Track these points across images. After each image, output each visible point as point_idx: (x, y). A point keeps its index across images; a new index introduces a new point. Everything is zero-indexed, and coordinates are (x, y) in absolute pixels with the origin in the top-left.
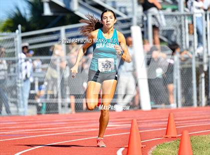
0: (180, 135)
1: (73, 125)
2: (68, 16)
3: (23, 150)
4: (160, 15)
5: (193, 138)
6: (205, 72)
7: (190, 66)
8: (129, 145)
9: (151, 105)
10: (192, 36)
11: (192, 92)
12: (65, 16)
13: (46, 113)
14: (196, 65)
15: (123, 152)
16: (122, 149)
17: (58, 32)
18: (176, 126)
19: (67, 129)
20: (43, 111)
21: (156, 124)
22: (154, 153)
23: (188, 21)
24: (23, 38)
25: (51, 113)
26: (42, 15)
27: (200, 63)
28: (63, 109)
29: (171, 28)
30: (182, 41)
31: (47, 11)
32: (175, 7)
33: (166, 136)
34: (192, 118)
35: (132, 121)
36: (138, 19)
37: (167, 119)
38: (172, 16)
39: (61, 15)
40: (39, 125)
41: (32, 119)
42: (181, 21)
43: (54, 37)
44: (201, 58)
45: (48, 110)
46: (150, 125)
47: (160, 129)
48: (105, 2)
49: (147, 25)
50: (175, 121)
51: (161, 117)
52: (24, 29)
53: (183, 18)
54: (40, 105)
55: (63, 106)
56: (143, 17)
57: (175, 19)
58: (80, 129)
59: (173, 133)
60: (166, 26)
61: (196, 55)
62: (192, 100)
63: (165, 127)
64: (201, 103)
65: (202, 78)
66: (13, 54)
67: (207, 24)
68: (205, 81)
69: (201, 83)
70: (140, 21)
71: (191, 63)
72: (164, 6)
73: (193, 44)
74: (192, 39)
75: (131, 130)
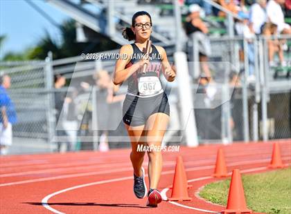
0: (231, 174)
2: (105, 42)
5: (245, 177)
6: (258, 104)
7: (240, 97)
8: (173, 185)
9: (199, 138)
10: (242, 65)
12: (100, 43)
14: (248, 97)
15: (167, 193)
16: (166, 190)
22: (202, 193)
23: (237, 47)
24: (55, 67)
26: (75, 41)
27: (252, 93)
29: (219, 54)
31: (81, 37)
37: (215, 156)
46: (197, 163)
47: (208, 167)
49: (192, 52)
57: (223, 45)
59: (222, 172)
66: (43, 85)
69: (252, 116)
75: (176, 168)
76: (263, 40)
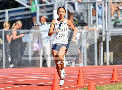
1: (13, 76)
6: (103, 42)
10: (95, 17)
14: (98, 38)
17: (4, 13)
19: (9, 79)
23: (92, 7)
27: (100, 36)
29: (81, 11)
30: (88, 21)
33: (77, 85)
35: (54, 74)
37: (78, 74)
38: (81, 3)
42: (87, 7)
43: (1, 16)
44: (101, 32)
50: (83, 75)
53: (89, 4)
57: (83, 5)
58: (17, 79)
59: (81, 83)
63: (75, 79)
64: (100, 62)
65: (101, 46)
67: (105, 9)
74: (95, 19)
76: (108, 3)
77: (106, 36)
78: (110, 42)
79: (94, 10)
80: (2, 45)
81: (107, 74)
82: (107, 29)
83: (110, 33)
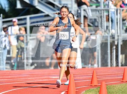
0: (100, 84)
2: (32, 9)
3: (2, 92)
4: (88, 9)
6: (116, 45)
7: (106, 41)
8: (68, 90)
9: (82, 65)
10: (108, 23)
11: (107, 58)
12: (29, 9)
13: (17, 69)
14: (110, 41)
16: (64, 92)
17: (25, 19)
18: (97, 79)
19: (30, 79)
20: (15, 68)
21: (85, 77)
24: (3, 22)
25: (20, 69)
26: (16, 8)
27: (113, 40)
28: (27, 67)
29: (95, 17)
30: (102, 26)
31: (19, 6)
32: (98, 5)
33: (91, 85)
34: (107, 74)
36: (75, 12)
37: (92, 74)
38: (96, 10)
39: (27, 8)
40: (12, 76)
41: (8, 73)
42: (101, 14)
43: (23, 22)
44: (113, 36)
45: (18, 67)
46: (81, 78)
47: (87, 80)
48: (54, 1)
49: (80, 16)
50: (97, 75)
51: (88, 73)
52: (4, 16)
53: (103, 11)
54: (13, 64)
55: (27, 65)
56: (78, 10)
57: (98, 12)
59: (95, 83)
60: (93, 17)
61: (110, 34)
62: (107, 63)
63: (90, 79)
64: (113, 64)
65: (114, 49)
68: (116, 51)
69: (113, 52)
70: (76, 13)
71: (107, 40)
72: (91, 4)
73: (109, 28)
74: (108, 25)
77: (118, 40)
78: (121, 45)
79: (107, 17)
80: (24, 48)
81: (119, 75)
82: (119, 34)
83: (122, 37)
